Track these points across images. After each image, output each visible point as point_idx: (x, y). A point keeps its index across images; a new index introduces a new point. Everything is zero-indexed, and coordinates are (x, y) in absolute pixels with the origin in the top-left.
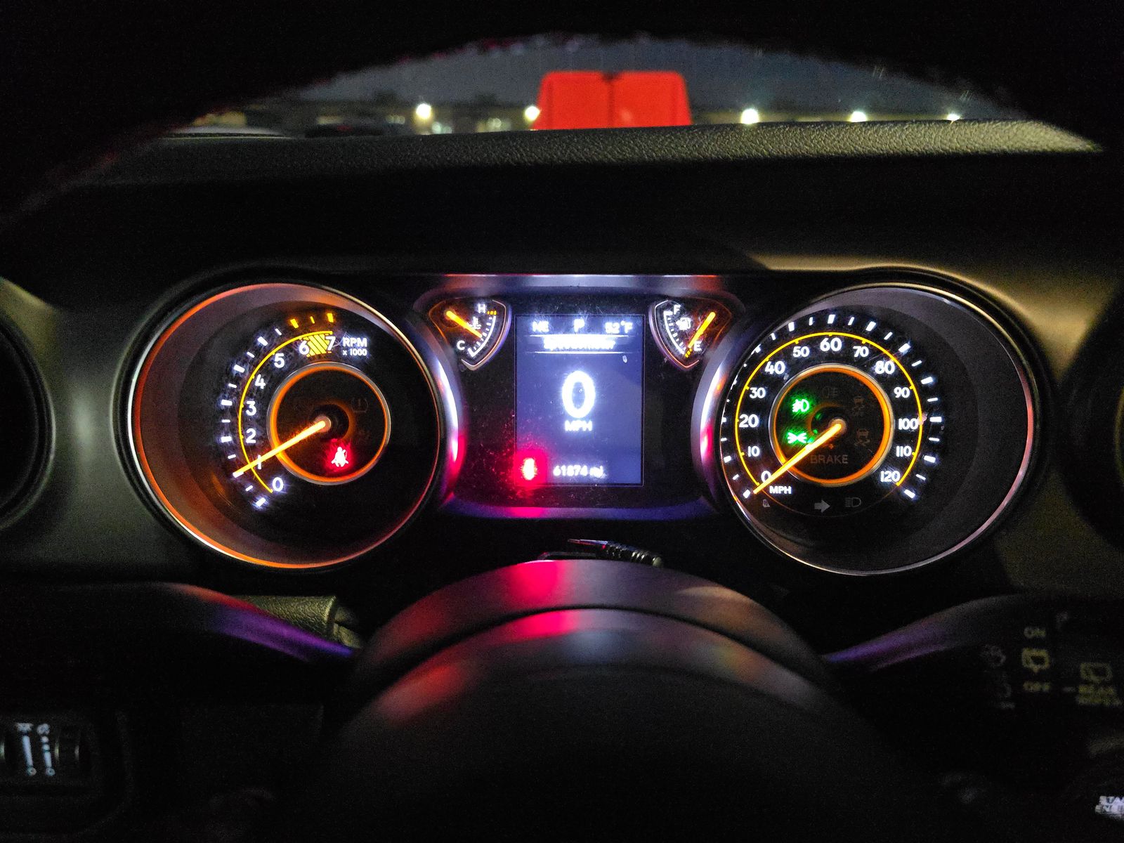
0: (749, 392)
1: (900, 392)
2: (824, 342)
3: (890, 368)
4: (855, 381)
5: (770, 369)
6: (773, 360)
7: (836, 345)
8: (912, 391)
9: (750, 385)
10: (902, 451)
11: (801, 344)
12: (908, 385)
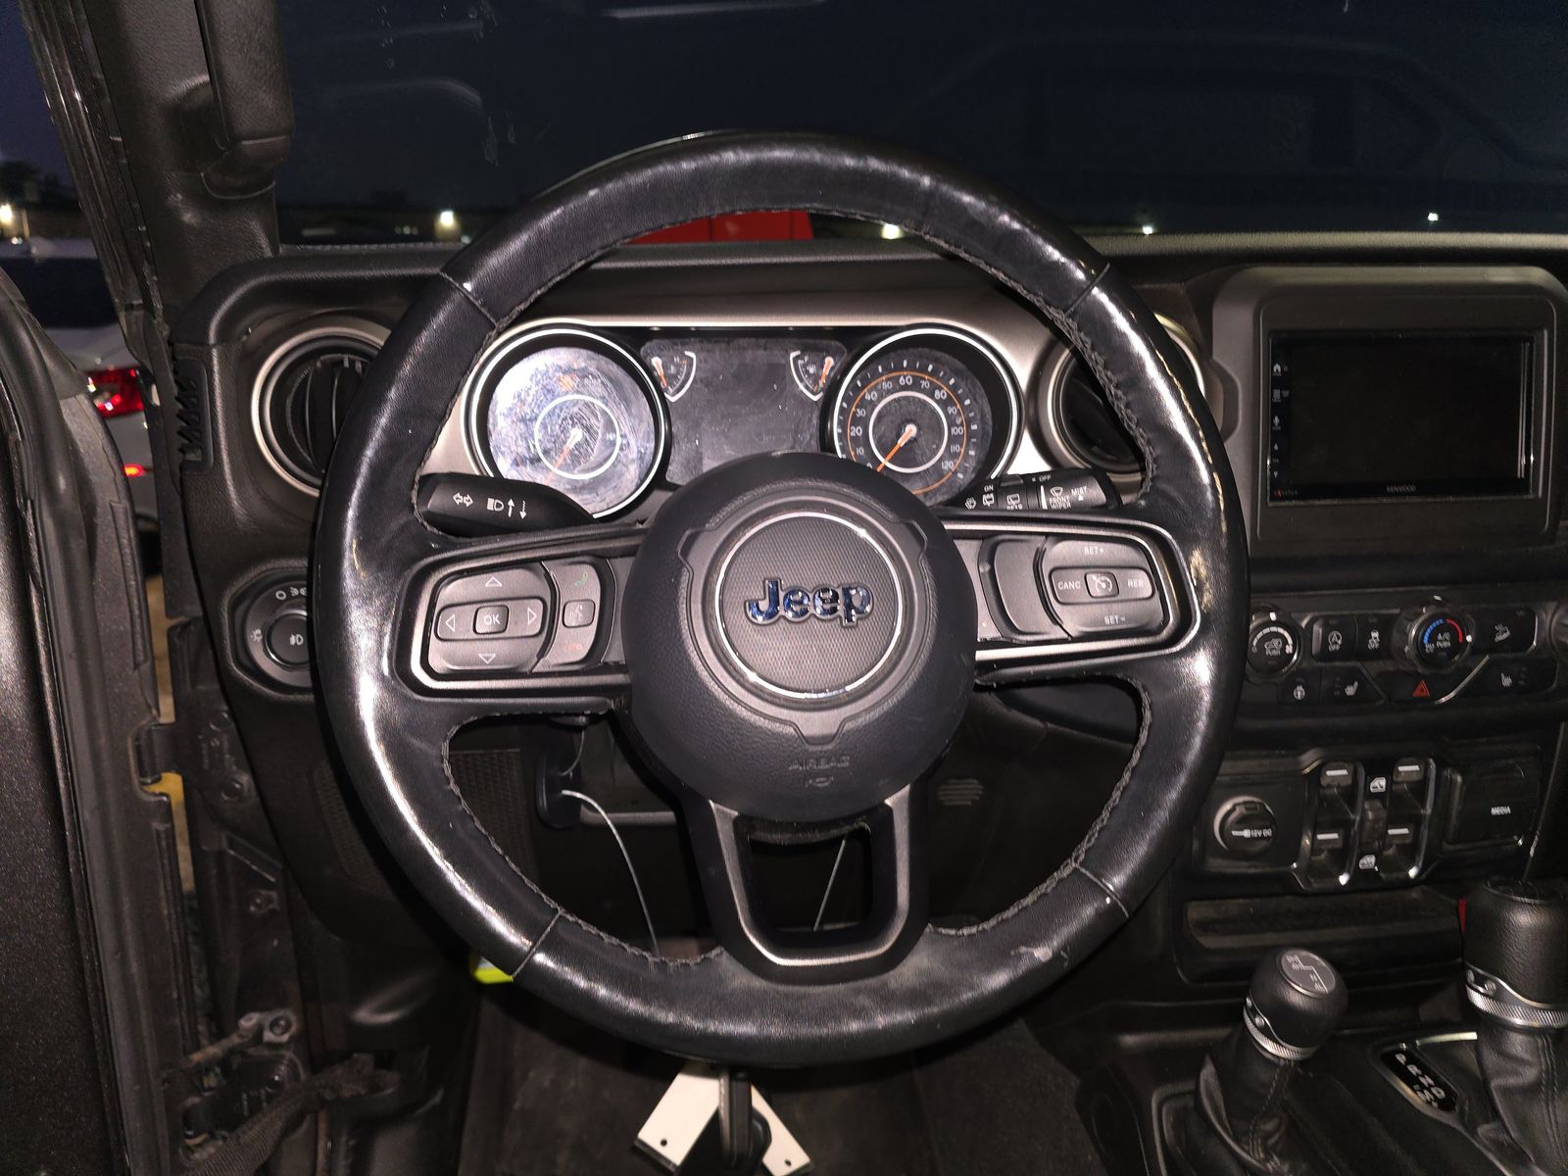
0: (855, 413)
1: (950, 410)
2: (902, 379)
3: (943, 394)
4: (924, 403)
5: (868, 397)
6: (870, 392)
7: (909, 380)
8: (958, 410)
9: (856, 407)
10: (955, 448)
11: (887, 380)
12: (956, 405)
